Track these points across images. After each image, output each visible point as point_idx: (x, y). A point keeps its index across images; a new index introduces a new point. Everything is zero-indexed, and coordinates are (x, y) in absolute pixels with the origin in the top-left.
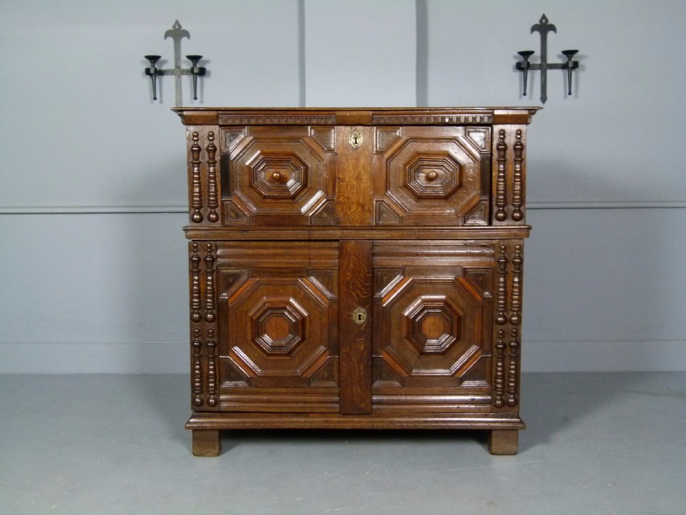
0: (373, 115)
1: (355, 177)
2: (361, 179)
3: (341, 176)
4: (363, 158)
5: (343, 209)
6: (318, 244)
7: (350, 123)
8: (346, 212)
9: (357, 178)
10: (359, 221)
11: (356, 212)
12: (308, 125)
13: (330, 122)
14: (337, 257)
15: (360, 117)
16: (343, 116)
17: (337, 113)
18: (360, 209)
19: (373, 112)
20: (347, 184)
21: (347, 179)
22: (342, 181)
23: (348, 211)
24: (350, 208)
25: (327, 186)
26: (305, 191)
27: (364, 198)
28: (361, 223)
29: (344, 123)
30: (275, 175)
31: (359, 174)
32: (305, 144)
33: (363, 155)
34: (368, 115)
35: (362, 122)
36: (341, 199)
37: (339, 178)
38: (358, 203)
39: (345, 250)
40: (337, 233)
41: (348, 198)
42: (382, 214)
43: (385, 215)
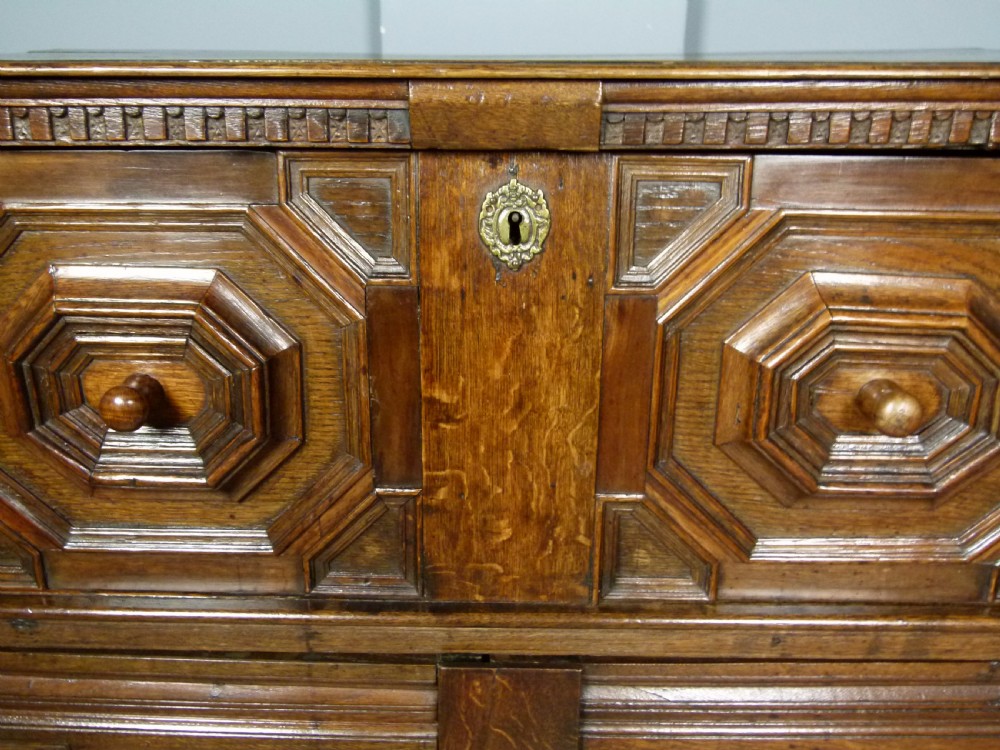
0: (606, 100)
1: (512, 402)
2: (539, 411)
3: (445, 398)
4: (550, 311)
5: (453, 538)
6: (346, 670)
7: (483, 143)
8: (468, 548)
9: (519, 405)
10: (528, 583)
11: (516, 547)
12: (274, 150)
13: (381, 136)
14: (430, 715)
15: (540, 107)
16: (447, 107)
17: (414, 92)
18: (531, 537)
19: (610, 87)
20: (475, 431)
21: (472, 409)
22: (449, 419)
23: (476, 546)
24: (486, 531)
25: (376, 438)
26: (277, 457)
27: (551, 495)
28: (533, 591)
29: (456, 143)
30: (119, 401)
31: (530, 384)
32: (262, 243)
33: (550, 296)
34: (583, 106)
35: (551, 138)
36: (442, 494)
37: (432, 401)
38: (525, 515)
39: (463, 705)
40: (429, 634)
41: (476, 487)
42: (631, 549)
43: (642, 557)
